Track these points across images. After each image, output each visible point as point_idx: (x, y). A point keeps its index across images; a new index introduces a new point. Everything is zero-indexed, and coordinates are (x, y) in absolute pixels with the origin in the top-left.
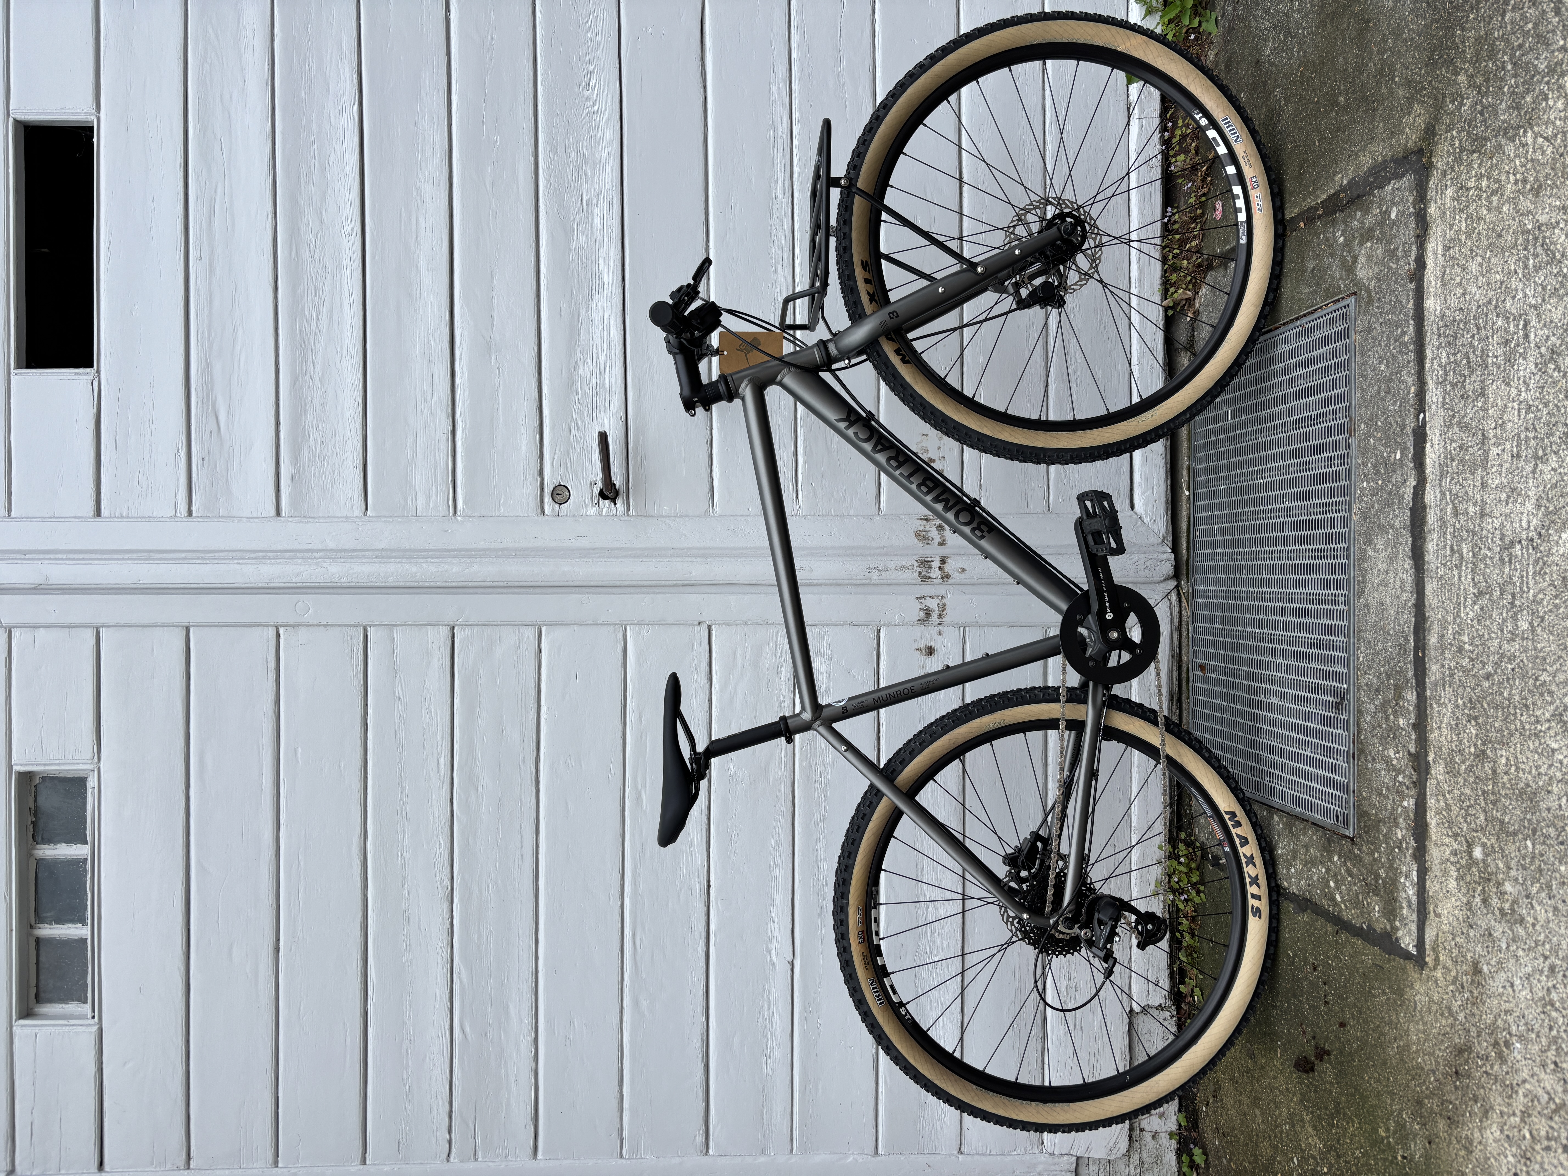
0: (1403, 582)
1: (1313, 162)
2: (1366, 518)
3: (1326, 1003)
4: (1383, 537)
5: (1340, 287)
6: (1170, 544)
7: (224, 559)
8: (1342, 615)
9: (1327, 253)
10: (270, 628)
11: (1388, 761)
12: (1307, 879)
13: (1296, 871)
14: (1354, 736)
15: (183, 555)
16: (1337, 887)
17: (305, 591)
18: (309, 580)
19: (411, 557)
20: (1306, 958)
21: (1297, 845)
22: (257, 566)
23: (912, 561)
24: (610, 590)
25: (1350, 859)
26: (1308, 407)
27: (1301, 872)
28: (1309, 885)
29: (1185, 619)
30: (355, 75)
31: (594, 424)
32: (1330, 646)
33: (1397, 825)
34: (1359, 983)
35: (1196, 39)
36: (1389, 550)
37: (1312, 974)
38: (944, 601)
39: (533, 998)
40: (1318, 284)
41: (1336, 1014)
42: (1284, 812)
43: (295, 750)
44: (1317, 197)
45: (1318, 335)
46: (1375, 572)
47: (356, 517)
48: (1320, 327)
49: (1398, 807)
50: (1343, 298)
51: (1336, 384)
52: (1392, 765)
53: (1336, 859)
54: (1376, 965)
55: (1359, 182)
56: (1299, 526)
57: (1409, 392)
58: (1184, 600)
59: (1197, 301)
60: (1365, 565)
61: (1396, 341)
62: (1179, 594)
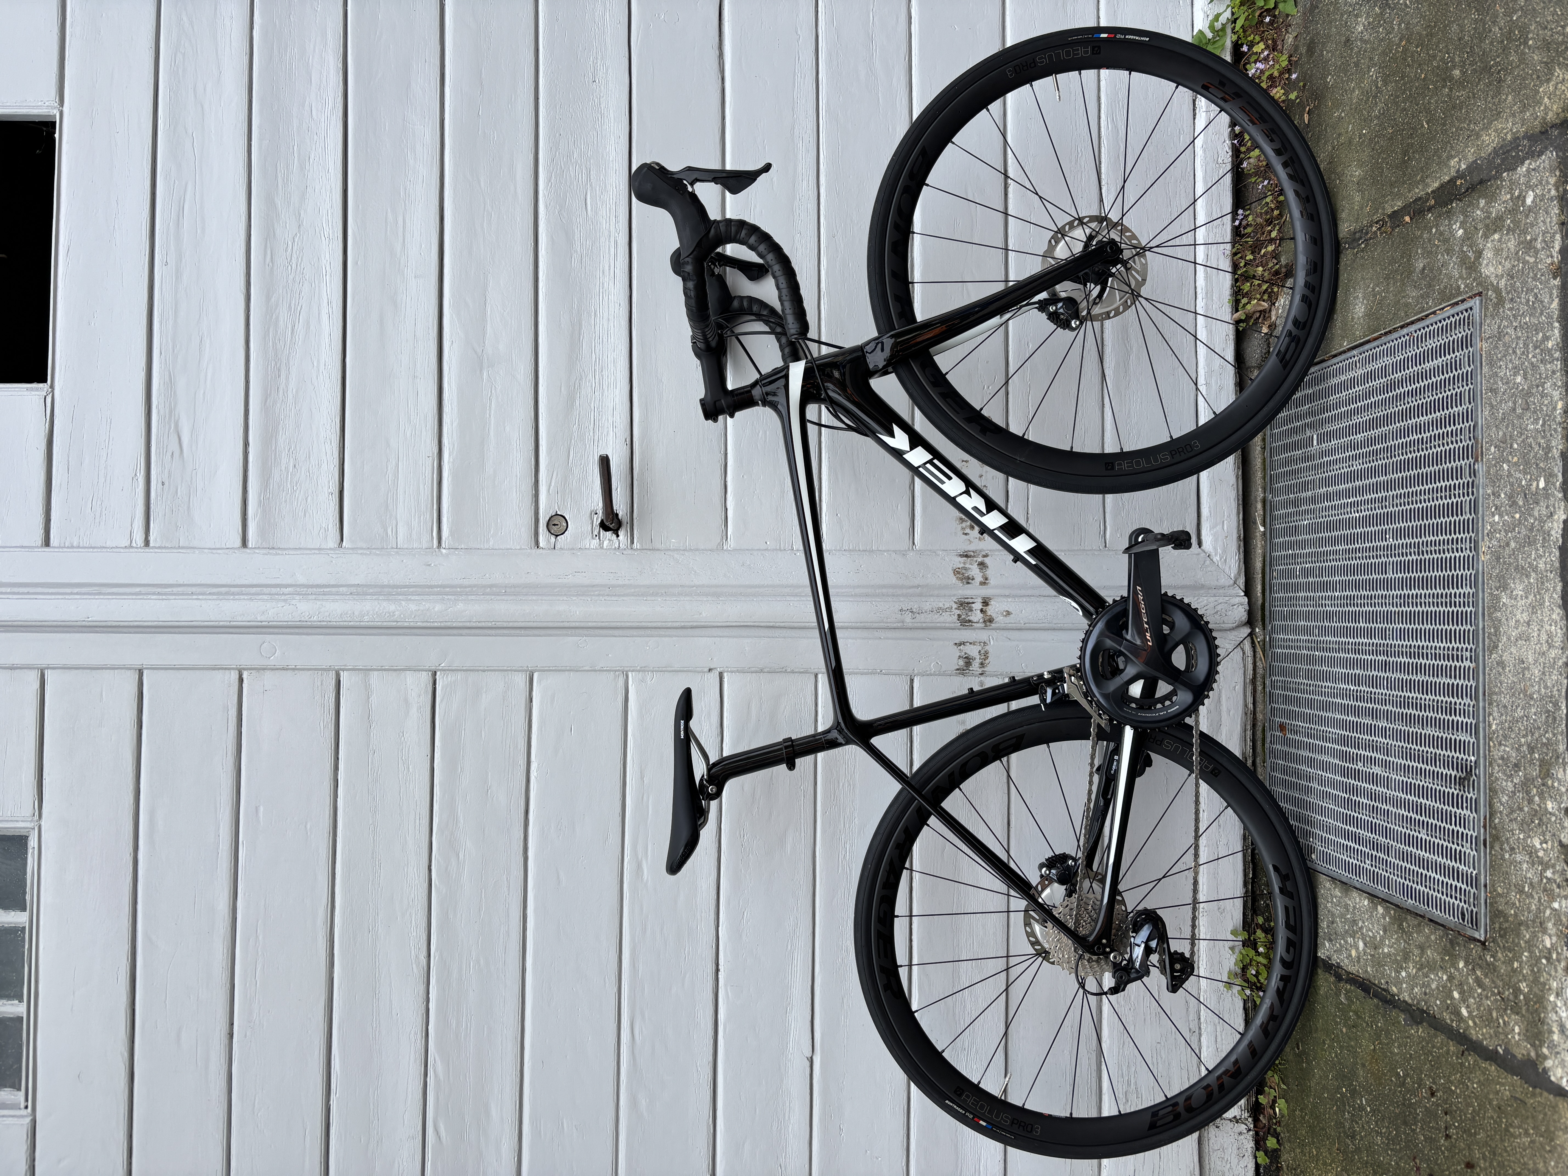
0: (1550, 635)
1: (1420, 146)
2: (1498, 559)
3: (1448, 1137)
4: (1522, 581)
5: (1459, 287)
6: (1243, 587)
7: (183, 594)
8: (1465, 673)
9: (1442, 248)
10: (232, 672)
11: (1531, 853)
12: (1423, 985)
13: (1409, 975)
14: (1485, 818)
15: (138, 590)
16: (1464, 1000)
17: (271, 630)
18: (276, 619)
19: (390, 594)
20: (1421, 1080)
21: (1409, 944)
22: (218, 602)
23: (950, 603)
24: (611, 632)
25: (1481, 967)
26: (1418, 428)
27: (1415, 977)
28: (1425, 994)
29: (1260, 671)
30: (340, 65)
31: (596, 447)
32: (1451, 710)
33: (1544, 931)
34: (1492, 1117)
35: (1271, 23)
36: (1531, 597)
37: (1429, 1100)
38: (987, 648)
39: (517, 1094)
40: (1430, 286)
41: (1460, 1151)
42: (1392, 904)
43: (257, 809)
44: (1427, 185)
45: (1431, 344)
46: (1512, 623)
47: (331, 549)
48: (1432, 335)
49: (1546, 907)
50: (1463, 301)
51: (1458, 399)
52: (1538, 857)
53: (1461, 965)
54: (1516, 1098)
55: (1481, 165)
56: (1406, 567)
57: (1555, 409)
58: (1259, 649)
59: (1273, 313)
60: (1499, 614)
61: (1536, 348)
62: (1253, 642)
